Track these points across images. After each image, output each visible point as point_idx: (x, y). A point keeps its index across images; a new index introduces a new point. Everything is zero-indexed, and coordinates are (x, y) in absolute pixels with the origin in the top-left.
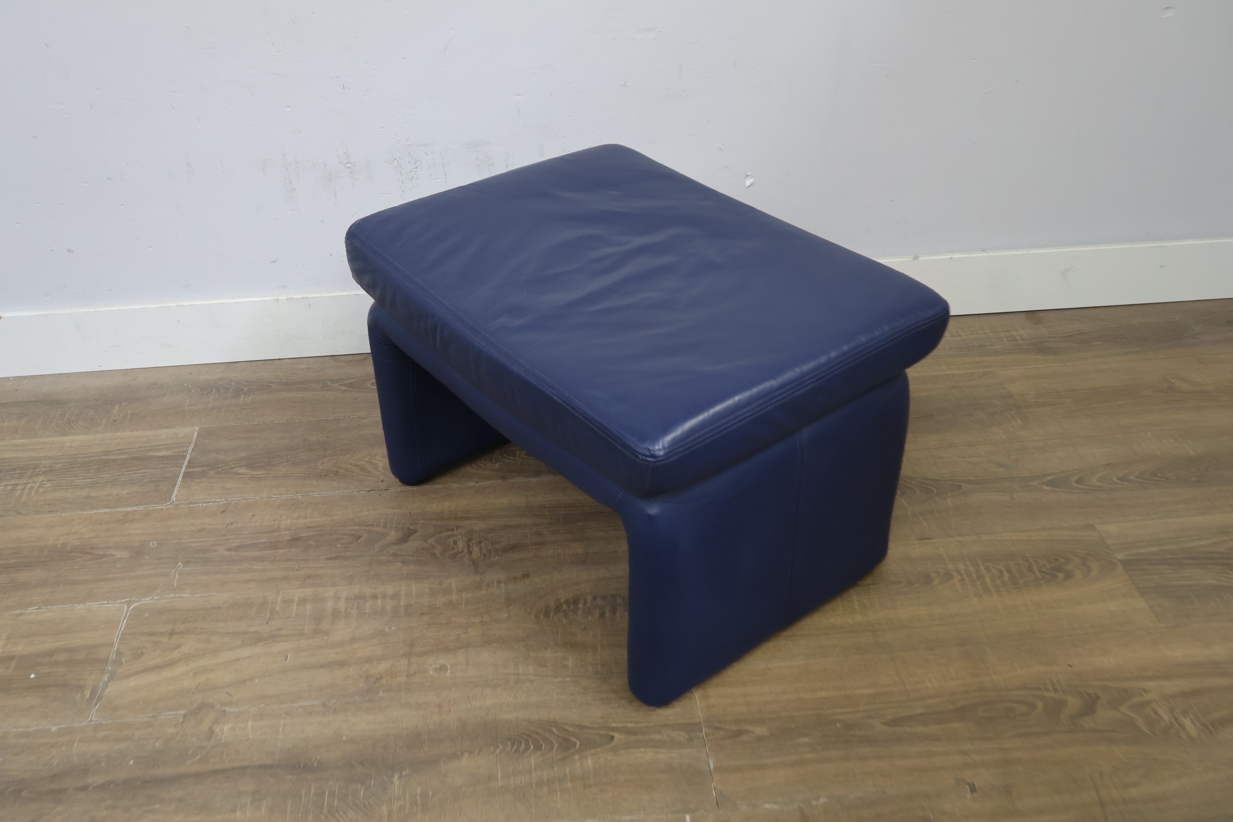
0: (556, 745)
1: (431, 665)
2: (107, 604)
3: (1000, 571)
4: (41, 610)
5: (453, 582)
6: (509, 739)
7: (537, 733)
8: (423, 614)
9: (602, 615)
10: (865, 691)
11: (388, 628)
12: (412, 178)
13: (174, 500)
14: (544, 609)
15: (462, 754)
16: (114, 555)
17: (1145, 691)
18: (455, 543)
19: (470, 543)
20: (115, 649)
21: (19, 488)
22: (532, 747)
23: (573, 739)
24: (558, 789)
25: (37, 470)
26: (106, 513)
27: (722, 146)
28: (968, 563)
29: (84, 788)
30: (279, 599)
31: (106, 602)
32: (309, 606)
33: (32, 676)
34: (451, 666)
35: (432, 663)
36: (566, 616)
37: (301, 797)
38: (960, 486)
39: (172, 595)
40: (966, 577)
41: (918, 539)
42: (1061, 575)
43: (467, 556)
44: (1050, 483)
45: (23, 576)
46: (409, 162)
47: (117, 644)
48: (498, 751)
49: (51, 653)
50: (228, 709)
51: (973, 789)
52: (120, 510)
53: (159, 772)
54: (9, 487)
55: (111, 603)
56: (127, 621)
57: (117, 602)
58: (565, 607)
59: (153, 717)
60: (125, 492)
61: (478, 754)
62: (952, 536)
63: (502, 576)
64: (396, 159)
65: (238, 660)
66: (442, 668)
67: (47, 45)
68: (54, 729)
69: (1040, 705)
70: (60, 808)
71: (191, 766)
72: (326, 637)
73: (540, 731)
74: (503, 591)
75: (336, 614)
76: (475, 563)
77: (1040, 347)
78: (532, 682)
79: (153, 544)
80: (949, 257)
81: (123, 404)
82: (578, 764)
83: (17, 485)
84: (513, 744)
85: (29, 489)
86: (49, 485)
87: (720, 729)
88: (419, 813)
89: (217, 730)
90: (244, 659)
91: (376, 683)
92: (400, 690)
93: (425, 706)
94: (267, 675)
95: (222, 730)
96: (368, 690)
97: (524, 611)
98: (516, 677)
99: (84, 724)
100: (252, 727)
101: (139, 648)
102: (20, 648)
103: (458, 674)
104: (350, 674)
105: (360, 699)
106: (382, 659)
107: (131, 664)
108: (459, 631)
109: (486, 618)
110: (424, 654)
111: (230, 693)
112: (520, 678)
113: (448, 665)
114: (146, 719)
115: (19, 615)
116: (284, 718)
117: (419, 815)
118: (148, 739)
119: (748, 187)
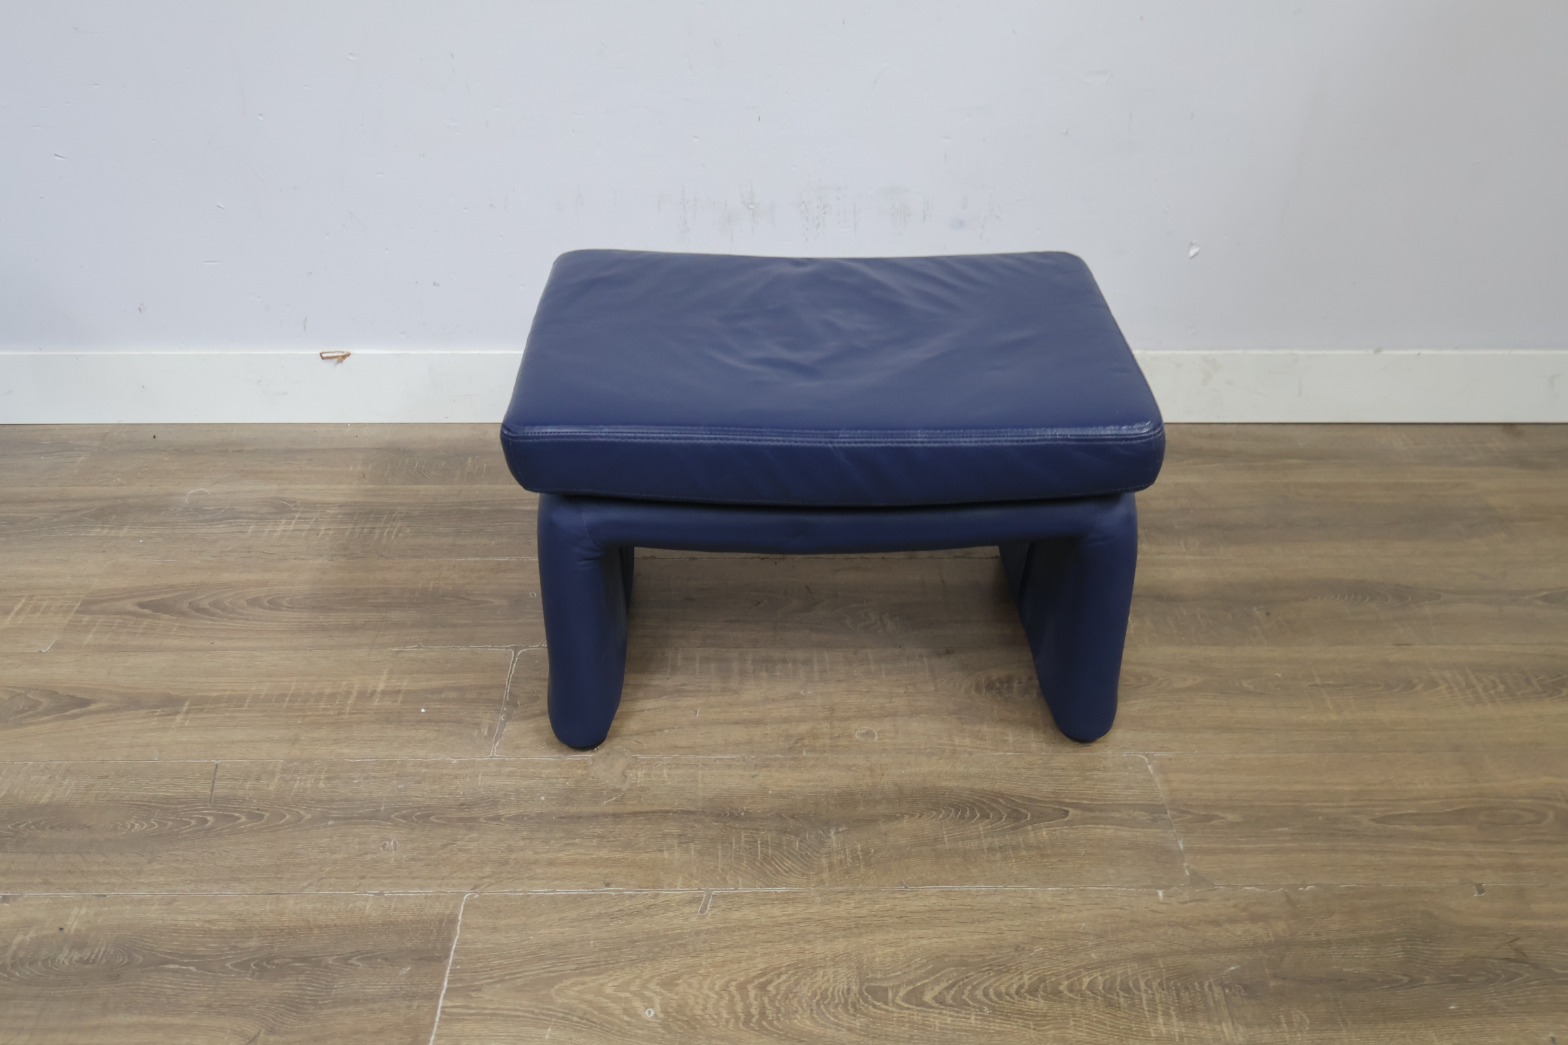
0: (1006, 815)
1: (856, 731)
2: (492, 647)
3: (1493, 682)
4: (420, 649)
5: (869, 653)
6: (952, 805)
7: (984, 803)
8: (840, 681)
10: (1347, 788)
11: (803, 692)
12: (818, 225)
14: (974, 686)
15: (902, 816)
16: (492, 603)
18: (866, 615)
19: (883, 616)
20: (508, 691)
21: (377, 531)
22: (978, 815)
23: (1023, 811)
24: (1012, 856)
25: (394, 515)
26: (476, 562)
28: (1455, 672)
29: (497, 818)
30: (679, 656)
31: (490, 646)
32: (713, 666)
33: (423, 710)
34: (878, 732)
35: (858, 729)
36: (1000, 693)
37: (731, 843)
38: (1439, 595)
40: (1453, 685)
41: (1393, 645)
43: (881, 630)
44: (1545, 598)
45: (395, 615)
46: (817, 206)
47: (508, 687)
48: (941, 817)
49: (440, 691)
50: (640, 756)
51: (1481, 891)
52: (491, 559)
53: (573, 810)
54: (365, 530)
55: (496, 648)
56: (516, 665)
57: (503, 647)
58: (998, 685)
59: (559, 757)
60: (493, 542)
61: (920, 817)
62: (1434, 644)
63: (922, 651)
64: (803, 202)
66: (869, 734)
67: (452, 56)
68: (455, 761)
69: (1551, 814)
70: (475, 835)
71: (605, 806)
72: (736, 696)
73: (984, 800)
74: (927, 664)
75: (743, 675)
76: (891, 637)
77: (1521, 461)
78: (970, 754)
79: (533, 595)
80: (1416, 352)
81: (476, 457)
83: (374, 528)
84: (957, 810)
85: (388, 533)
86: (409, 531)
87: (1187, 812)
88: (862, 867)
89: (631, 775)
90: (649, 710)
91: (797, 743)
92: (825, 751)
93: (854, 768)
94: (676, 727)
95: (637, 775)
96: (790, 749)
97: (952, 685)
98: (952, 748)
99: (485, 759)
100: (668, 775)
101: (534, 693)
102: (405, 684)
103: (887, 740)
104: (768, 732)
105: (782, 756)
106: (802, 720)
107: (527, 707)
108: (882, 700)
109: (911, 689)
110: (848, 719)
111: (639, 741)
112: (957, 749)
113: (875, 731)
114: (552, 759)
115: (397, 652)
116: (701, 769)
117: (863, 870)
118: (557, 778)
119: (1192, 257)
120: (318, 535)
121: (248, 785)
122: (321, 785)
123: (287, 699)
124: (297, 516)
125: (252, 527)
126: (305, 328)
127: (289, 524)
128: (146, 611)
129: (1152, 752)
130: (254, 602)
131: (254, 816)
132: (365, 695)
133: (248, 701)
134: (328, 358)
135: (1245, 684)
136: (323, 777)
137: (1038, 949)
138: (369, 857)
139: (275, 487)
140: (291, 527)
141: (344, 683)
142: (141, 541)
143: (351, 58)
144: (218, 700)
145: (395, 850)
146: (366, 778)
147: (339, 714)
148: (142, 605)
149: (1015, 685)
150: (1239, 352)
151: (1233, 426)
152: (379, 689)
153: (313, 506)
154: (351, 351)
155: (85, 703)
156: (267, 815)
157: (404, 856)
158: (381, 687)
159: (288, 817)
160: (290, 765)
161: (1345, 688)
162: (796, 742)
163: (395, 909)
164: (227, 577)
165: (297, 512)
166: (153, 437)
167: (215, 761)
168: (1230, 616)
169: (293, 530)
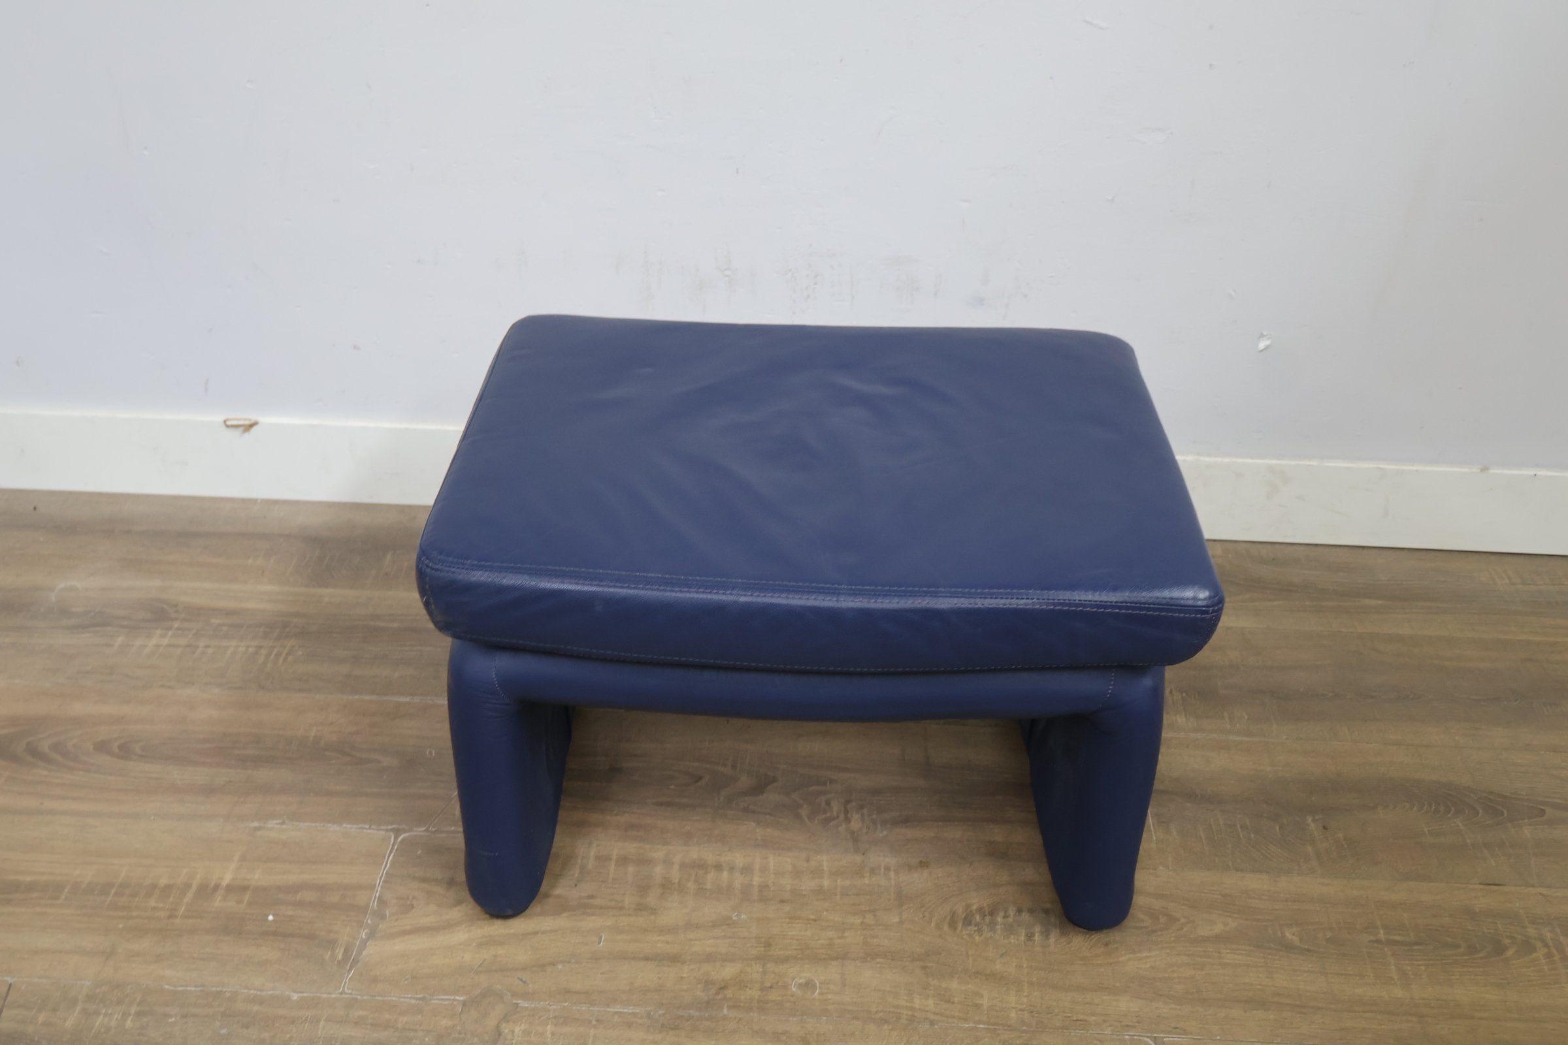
1: (793, 979)
2: (370, 828)
4: (284, 826)
5: (824, 861)
8: (782, 901)
9: (1030, 937)
11: (736, 916)
12: (808, 297)
14: (949, 918)
16: (379, 762)
18: (828, 803)
19: (849, 806)
20: (377, 895)
21: (264, 652)
25: (287, 630)
26: (371, 701)
27: (1234, 294)
28: (1558, 930)
30: (592, 853)
31: (367, 826)
32: (631, 869)
33: (271, 918)
34: (820, 983)
35: (797, 974)
36: (980, 931)
38: (1543, 811)
39: (453, 828)
40: (1554, 951)
41: (1480, 884)
43: (844, 826)
45: (263, 775)
46: (808, 276)
47: (379, 889)
49: (295, 889)
50: (523, 1003)
52: (390, 698)
54: (251, 649)
55: (374, 829)
56: (394, 856)
57: (382, 827)
58: (978, 917)
59: (422, 999)
60: (397, 674)
62: (1533, 886)
63: (891, 860)
64: (790, 270)
65: (536, 933)
66: (808, 985)
68: (295, 997)
72: (653, 917)
74: (893, 882)
75: (667, 886)
76: (855, 838)
78: (932, 1023)
79: (431, 753)
80: (1532, 473)
81: (398, 553)
83: (262, 647)
85: (276, 654)
86: (301, 653)
89: (506, 1031)
90: (544, 932)
91: (719, 994)
92: (751, 1009)
93: (784, 1038)
94: (573, 961)
95: (513, 1032)
96: (708, 1002)
97: (921, 916)
98: (910, 1013)
99: (333, 996)
100: (553, 1034)
101: (408, 898)
102: (257, 876)
103: (830, 996)
104: (685, 975)
105: (698, 1014)
106: (727, 959)
107: (397, 920)
108: (831, 934)
109: (870, 919)
110: (785, 960)
111: (524, 979)
112: (916, 1014)
113: (817, 982)
114: (413, 1001)
115: (257, 829)
116: (595, 1027)
118: (416, 1031)
119: (1261, 351)
120: (194, 653)
121: (42, 1017)
122: (129, 1023)
123: (113, 891)
124: (176, 625)
125: (120, 639)
126: (206, 390)
127: (163, 636)
129: (1162, 1035)
130: (102, 747)
132: (207, 891)
133: (66, 890)
134: (233, 426)
135: (1289, 935)
136: (133, 1011)
139: (158, 583)
140: (166, 641)
141: (185, 871)
144: (31, 887)
146: (184, 1016)
147: (171, 916)
150: (1314, 463)
151: (1303, 548)
152: (225, 883)
153: (195, 612)
154: (260, 419)
158: (227, 880)
160: (98, 991)
161: (1416, 947)
162: (717, 993)
164: (79, 708)
165: (176, 619)
166: (32, 508)
167: (9, 980)
168: (1277, 828)
169: (169, 646)
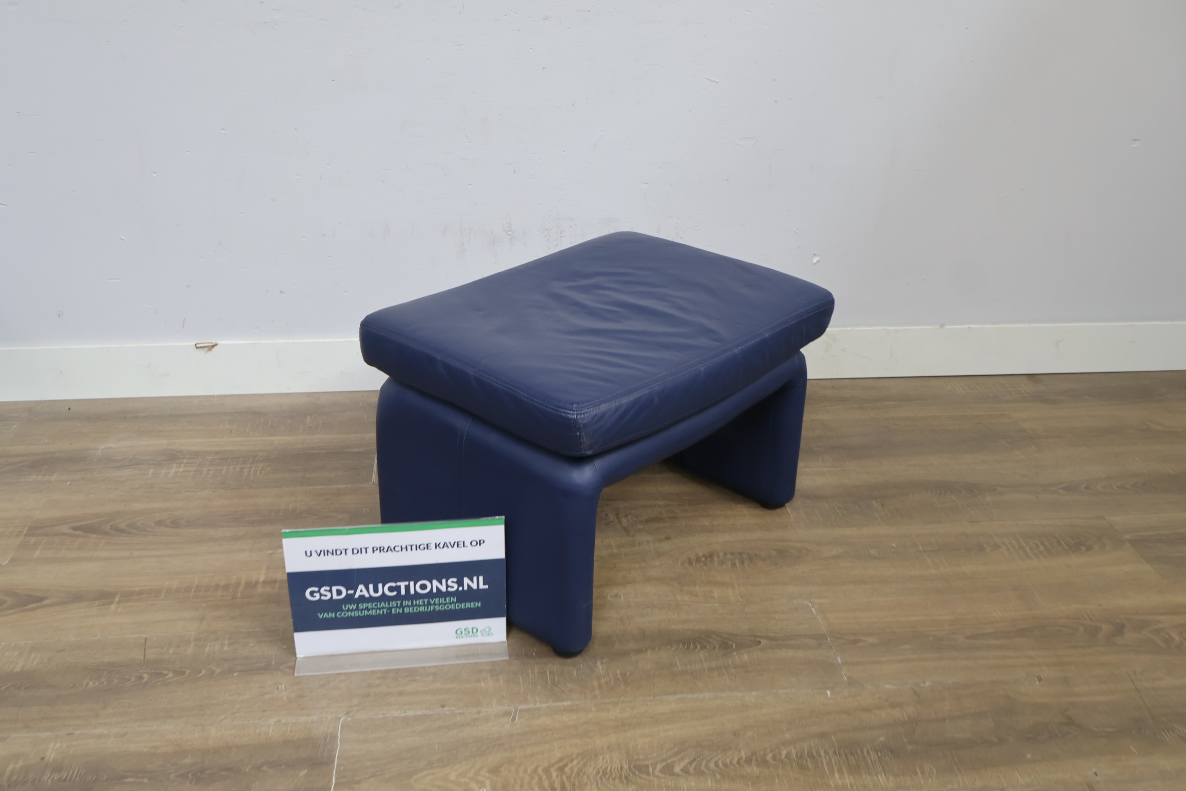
0: (718, 646)
1: (608, 594)
3: (1036, 544)
5: (612, 541)
6: (680, 641)
7: (702, 639)
9: (734, 565)
10: (946, 618)
12: (557, 245)
13: (375, 481)
14: (687, 560)
15: (646, 650)
16: (337, 517)
17: (1160, 622)
18: (607, 515)
19: (619, 516)
21: (246, 470)
22: (699, 647)
23: (730, 643)
24: (725, 673)
25: (257, 459)
26: (322, 489)
27: (797, 231)
28: (1011, 539)
34: (624, 594)
35: (608, 592)
36: (706, 565)
37: (528, 674)
38: (996, 489)
40: (1010, 547)
41: (968, 522)
42: (1083, 548)
43: (618, 525)
44: (1065, 489)
45: (266, 529)
46: (557, 232)
48: (673, 649)
51: (1040, 679)
52: (333, 486)
54: (237, 470)
58: (703, 559)
60: (333, 475)
61: (659, 650)
62: (995, 521)
63: (649, 538)
64: (546, 230)
66: (617, 596)
69: (1081, 629)
73: (702, 637)
74: (653, 548)
76: (626, 530)
77: (1041, 399)
78: (689, 606)
80: (967, 327)
81: (314, 416)
82: (737, 658)
83: (244, 468)
84: (684, 645)
85: (254, 471)
86: (270, 469)
87: (841, 638)
88: (622, 685)
93: (609, 619)
97: (672, 561)
98: (676, 603)
103: (630, 600)
108: (624, 573)
109: (643, 565)
110: (602, 586)
112: (680, 603)
113: (621, 594)
115: (272, 554)
117: (622, 687)
119: (815, 264)
120: (202, 474)
121: (171, 651)
122: (226, 648)
123: (193, 590)
124: (185, 461)
125: (151, 470)
126: (183, 326)
127: (179, 467)
128: (78, 532)
129: (813, 600)
130: (160, 523)
131: (179, 672)
132: (251, 585)
133: (163, 592)
134: (201, 347)
135: (872, 552)
136: (226, 643)
137: (749, 733)
138: (267, 697)
139: (165, 441)
140: (181, 470)
141: (234, 577)
142: (68, 483)
143: (222, 132)
144: (140, 593)
145: (286, 690)
146: (258, 642)
147: (233, 599)
148: (74, 529)
149: (715, 559)
150: (849, 329)
151: (847, 380)
152: (261, 580)
153: (197, 454)
154: (218, 342)
155: (42, 599)
156: (188, 671)
157: (293, 695)
158: (262, 578)
159: (203, 672)
160: (201, 636)
161: (939, 552)
163: (291, 731)
164: (137, 506)
165: (184, 458)
166: (68, 409)
167: (144, 636)
168: (858, 508)
169: (183, 472)
